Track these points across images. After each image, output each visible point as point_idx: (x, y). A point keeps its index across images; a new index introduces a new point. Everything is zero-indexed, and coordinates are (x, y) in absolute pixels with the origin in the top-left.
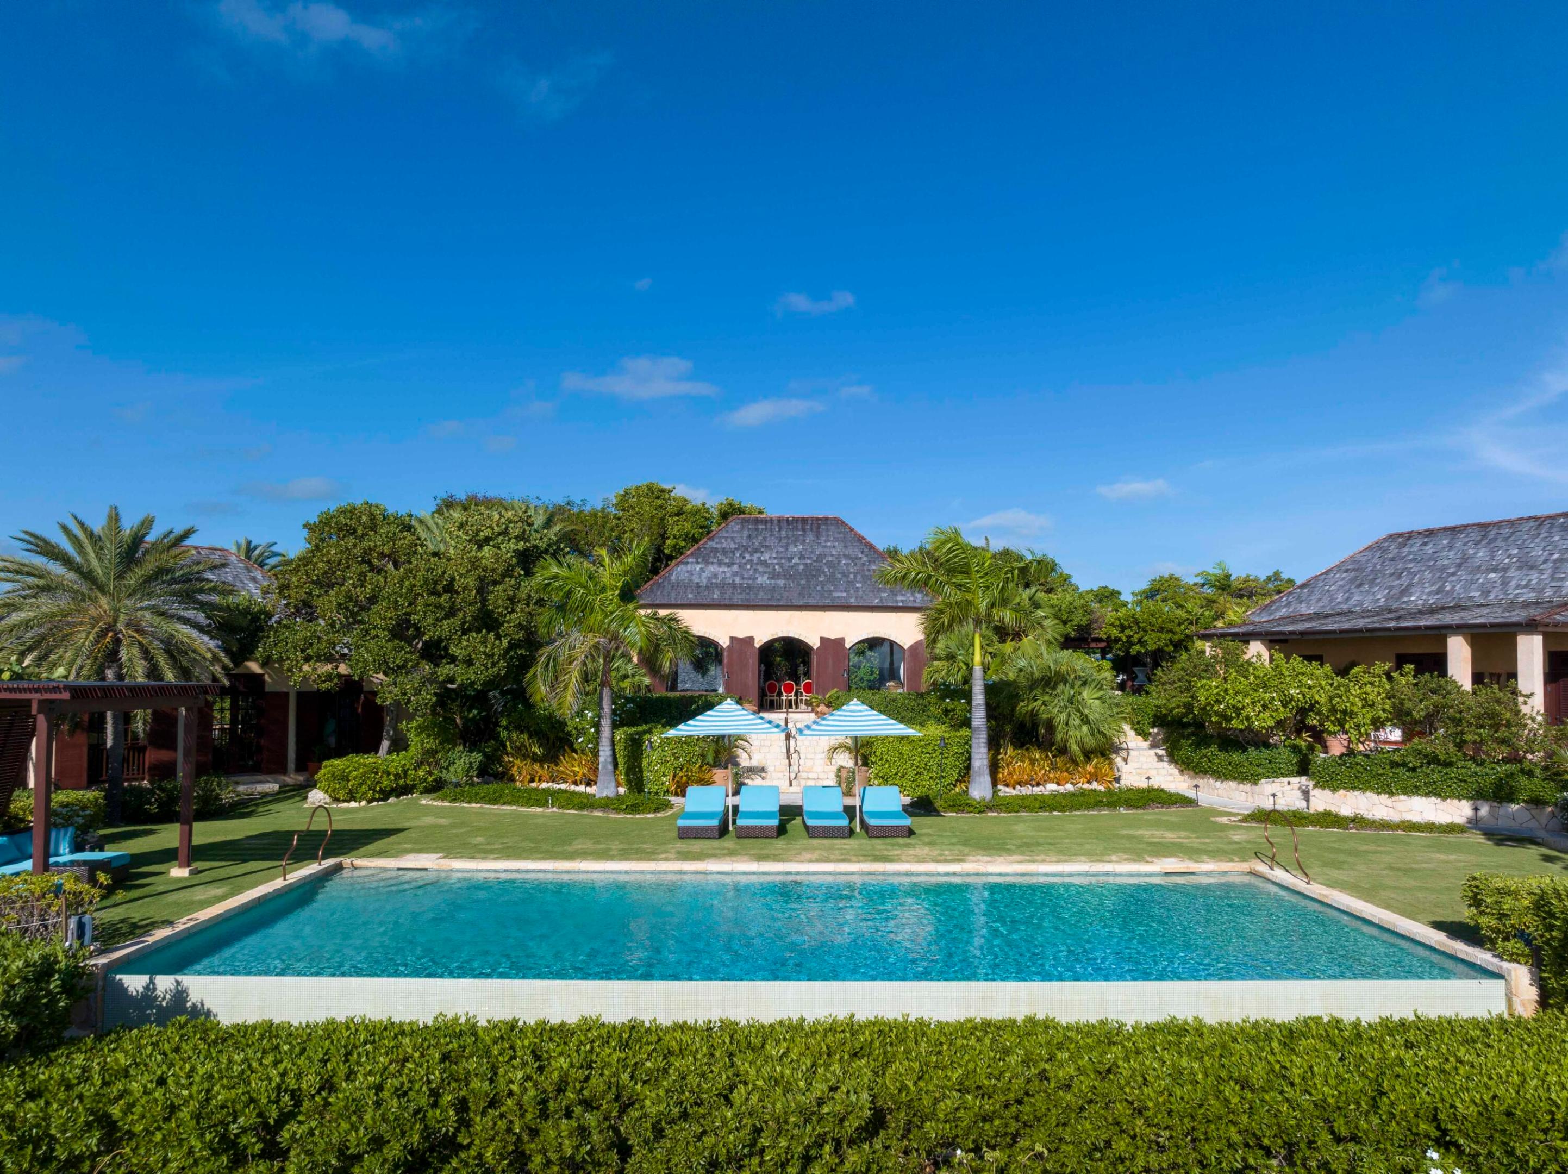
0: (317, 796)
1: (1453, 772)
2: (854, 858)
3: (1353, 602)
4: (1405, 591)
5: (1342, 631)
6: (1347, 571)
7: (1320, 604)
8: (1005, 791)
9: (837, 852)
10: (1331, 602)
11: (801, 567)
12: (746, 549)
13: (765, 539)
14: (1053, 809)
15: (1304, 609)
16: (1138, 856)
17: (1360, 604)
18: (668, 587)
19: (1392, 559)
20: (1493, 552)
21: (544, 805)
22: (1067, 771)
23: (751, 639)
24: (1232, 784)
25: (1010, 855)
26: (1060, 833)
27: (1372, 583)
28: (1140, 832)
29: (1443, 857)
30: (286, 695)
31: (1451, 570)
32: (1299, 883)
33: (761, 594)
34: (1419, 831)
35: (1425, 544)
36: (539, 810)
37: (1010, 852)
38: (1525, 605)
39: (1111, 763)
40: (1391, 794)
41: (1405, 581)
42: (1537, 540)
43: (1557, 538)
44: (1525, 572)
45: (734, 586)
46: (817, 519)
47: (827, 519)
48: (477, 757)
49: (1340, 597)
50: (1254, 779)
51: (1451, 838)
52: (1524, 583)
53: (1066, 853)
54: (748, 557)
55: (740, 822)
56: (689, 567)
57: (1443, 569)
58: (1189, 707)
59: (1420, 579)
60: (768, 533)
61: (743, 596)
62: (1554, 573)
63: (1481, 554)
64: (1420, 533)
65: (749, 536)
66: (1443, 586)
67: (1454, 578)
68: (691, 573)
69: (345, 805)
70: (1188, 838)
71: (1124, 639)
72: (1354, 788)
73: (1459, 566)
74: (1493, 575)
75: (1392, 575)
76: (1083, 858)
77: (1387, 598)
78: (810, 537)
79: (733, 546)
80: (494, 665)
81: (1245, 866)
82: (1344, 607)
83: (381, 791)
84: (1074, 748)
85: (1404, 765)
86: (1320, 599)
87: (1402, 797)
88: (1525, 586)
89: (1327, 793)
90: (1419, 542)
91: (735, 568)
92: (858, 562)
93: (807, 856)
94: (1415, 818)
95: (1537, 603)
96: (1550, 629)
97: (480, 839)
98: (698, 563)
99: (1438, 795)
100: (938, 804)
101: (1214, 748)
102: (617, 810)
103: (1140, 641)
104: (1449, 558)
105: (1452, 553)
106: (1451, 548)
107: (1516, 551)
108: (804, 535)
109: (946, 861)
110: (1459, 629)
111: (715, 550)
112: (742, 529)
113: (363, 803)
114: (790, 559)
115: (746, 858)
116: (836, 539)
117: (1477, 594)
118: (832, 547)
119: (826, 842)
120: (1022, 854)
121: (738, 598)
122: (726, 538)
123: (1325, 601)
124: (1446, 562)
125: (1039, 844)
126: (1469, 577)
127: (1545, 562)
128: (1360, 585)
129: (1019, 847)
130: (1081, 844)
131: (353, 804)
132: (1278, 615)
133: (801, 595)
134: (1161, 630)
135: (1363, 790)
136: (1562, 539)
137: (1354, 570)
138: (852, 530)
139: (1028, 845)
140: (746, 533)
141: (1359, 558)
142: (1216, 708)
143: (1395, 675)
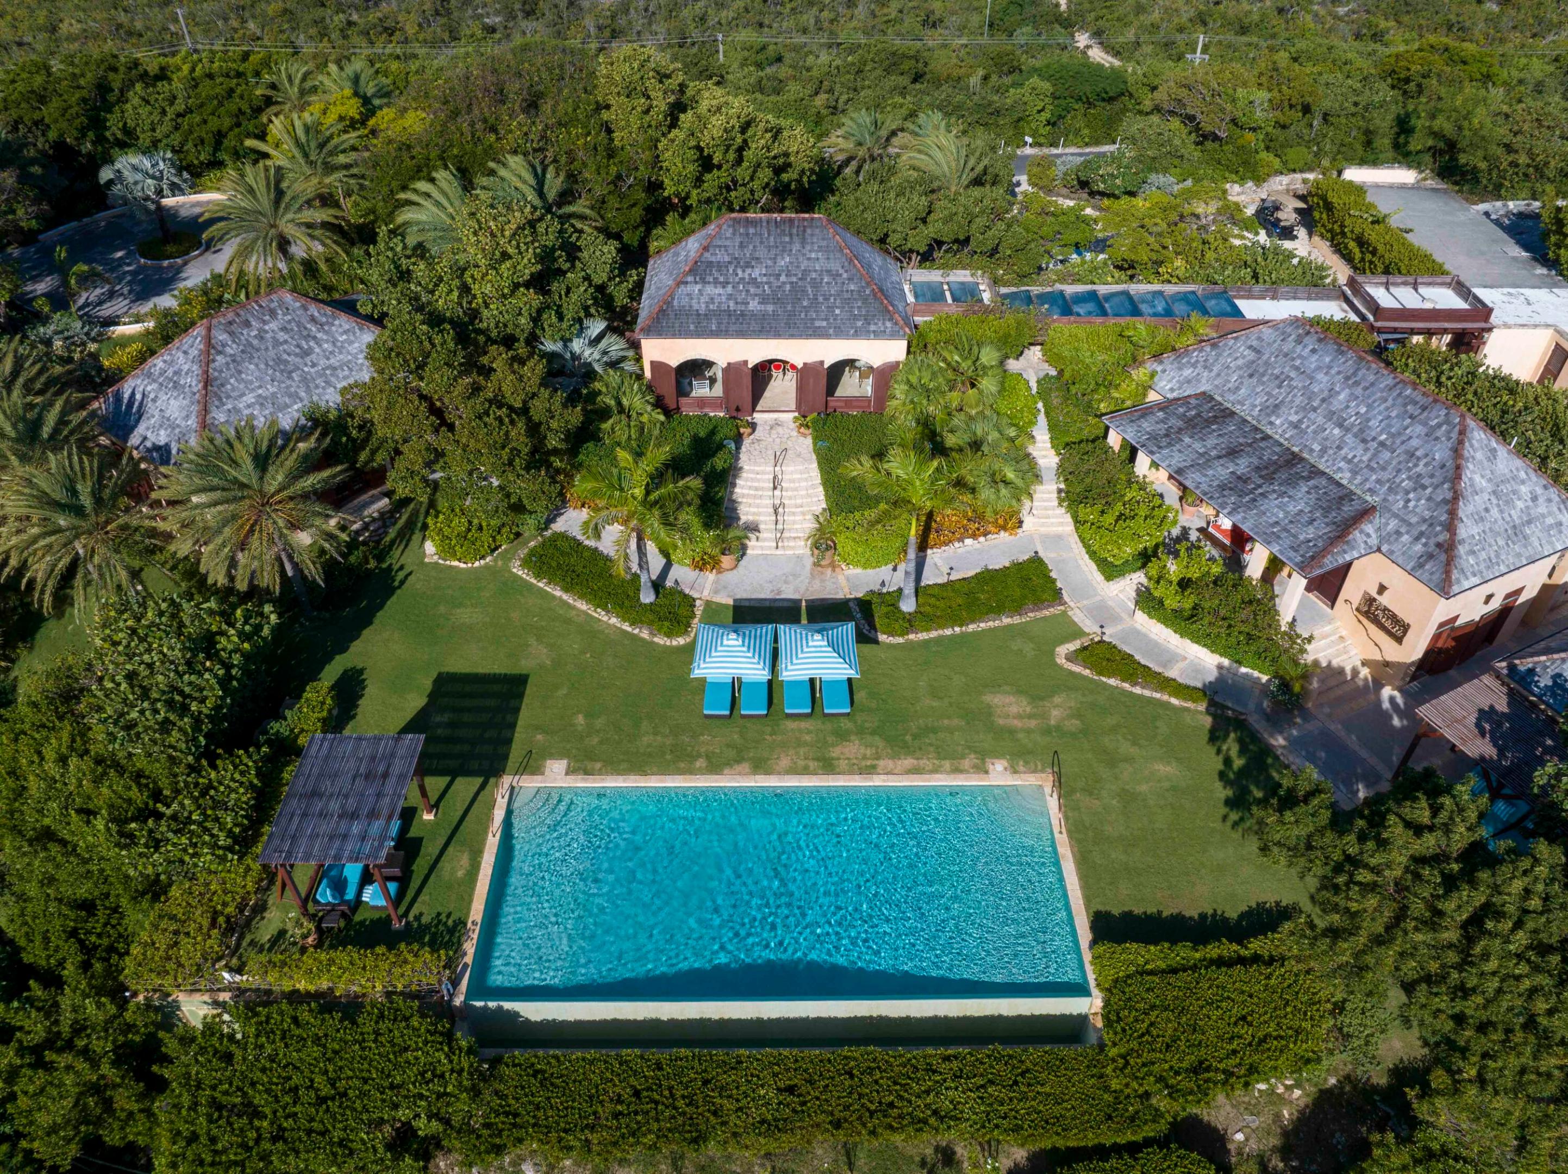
3: (1239, 394)
4: (1277, 408)
6: (1250, 346)
10: (1225, 384)
12: (738, 261)
17: (1243, 401)
18: (672, 316)
19: (1285, 355)
20: (1350, 399)
23: (745, 362)
27: (1260, 378)
41: (1282, 393)
42: (1382, 407)
44: (1357, 443)
49: (1233, 381)
52: (1350, 456)
54: (740, 273)
56: (689, 288)
57: (1311, 397)
59: (1292, 399)
62: (1372, 459)
66: (1302, 420)
68: (691, 296)
73: (1323, 401)
74: (1336, 431)
75: (1277, 377)
77: (1263, 408)
78: (796, 246)
79: (727, 259)
82: (1231, 398)
86: (1218, 375)
88: (1349, 461)
98: (696, 282)
105: (1325, 379)
106: (1328, 371)
108: (791, 243)
111: (711, 265)
112: (734, 234)
114: (778, 276)
116: (820, 248)
117: (1318, 448)
118: (815, 259)
122: (720, 247)
123: (1222, 379)
124: (1316, 389)
126: (1322, 422)
128: (1252, 375)
133: (787, 324)
136: (1396, 417)
137: (1255, 349)
140: (738, 240)
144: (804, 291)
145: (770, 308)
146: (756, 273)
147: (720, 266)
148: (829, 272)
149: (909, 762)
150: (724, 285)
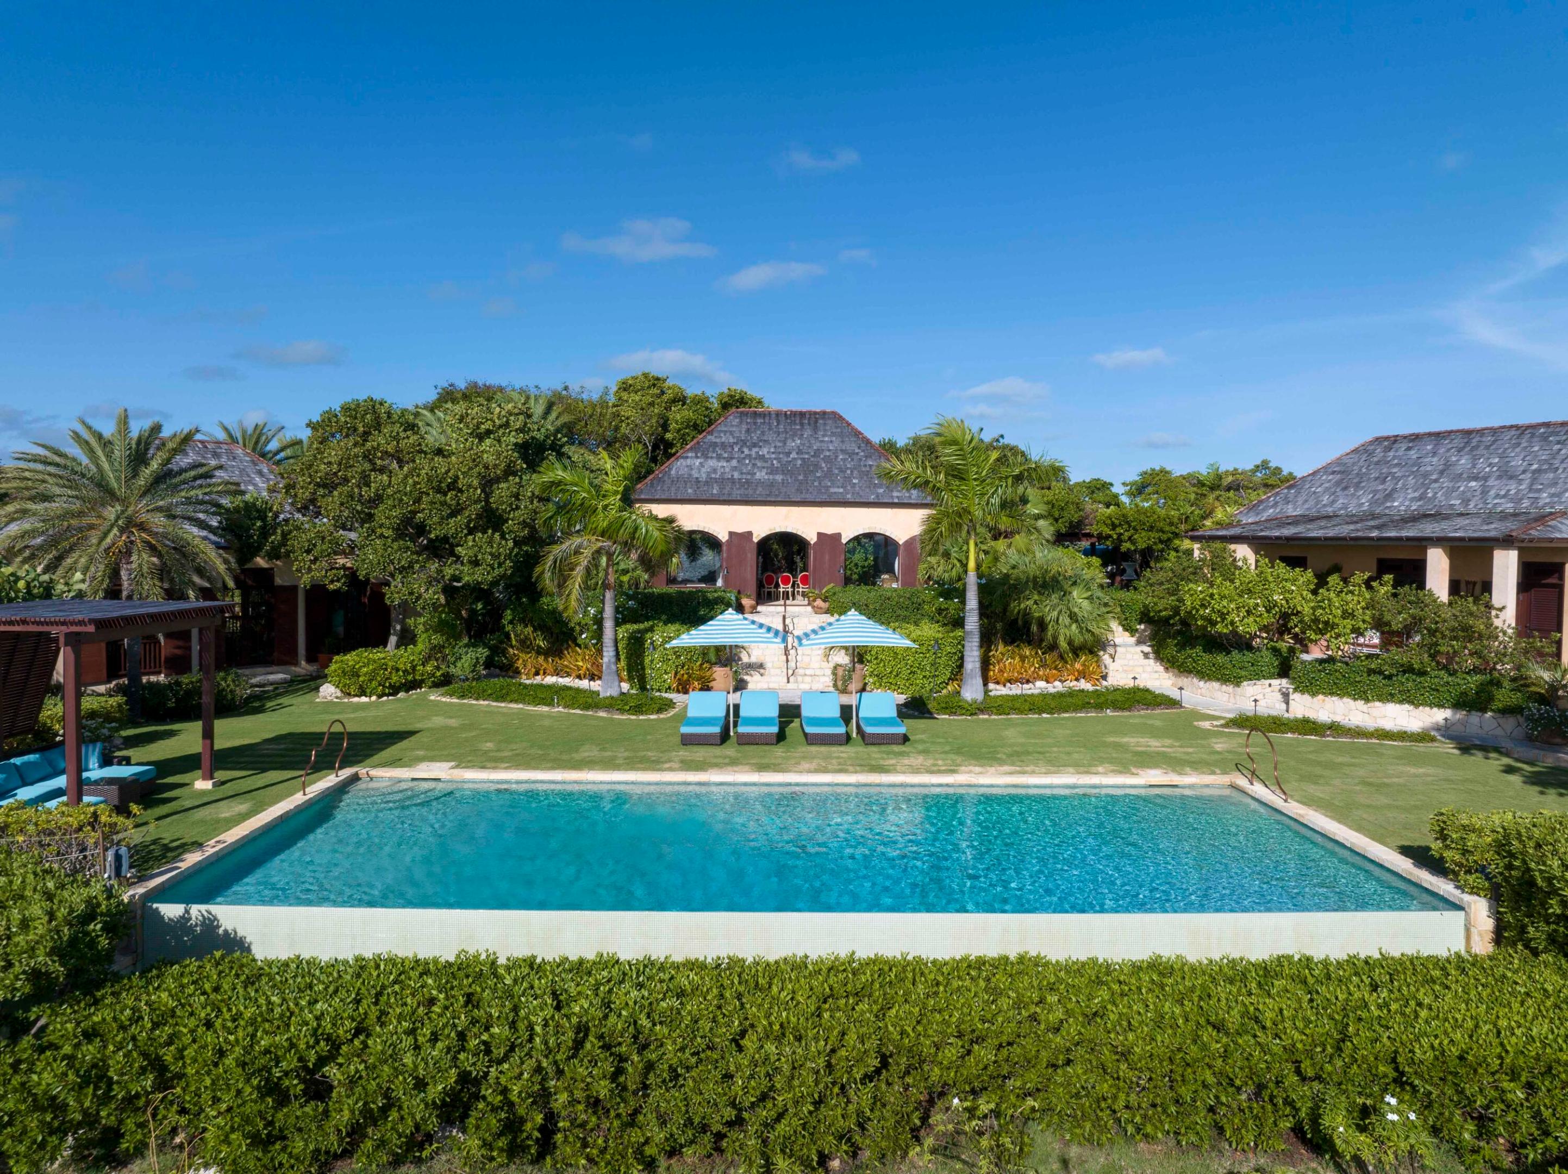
0: (328, 691)
1: (1426, 681)
2: (851, 768)
3: (1338, 504)
4: (1389, 496)
5: (1326, 539)
6: (1333, 473)
7: (1306, 506)
8: (997, 690)
9: (834, 761)
10: (1317, 504)
11: (799, 462)
12: (744, 443)
13: (763, 433)
14: (1041, 711)
15: (1291, 511)
16: (1124, 767)
17: (1345, 507)
18: (668, 482)
19: (1377, 463)
20: (1475, 459)
21: (550, 704)
22: (1056, 668)
23: (750, 534)
24: (1216, 685)
25: (1001, 765)
26: (1049, 741)
27: (1357, 486)
28: (1125, 740)
29: (1413, 770)
30: (294, 588)
31: (1434, 477)
32: (1276, 800)
33: (760, 489)
34: (1392, 740)
35: (1409, 449)
36: (546, 709)
37: (1001, 762)
38: (1504, 516)
39: (1098, 661)
40: (1367, 700)
41: (1389, 485)
42: (1518, 450)
43: (1536, 449)
44: (1505, 481)
45: (732, 480)
46: (815, 413)
47: (824, 413)
48: (483, 652)
49: (1325, 499)
50: (1237, 681)
51: (1421, 747)
52: (1503, 493)
53: (1056, 765)
54: (746, 451)
55: (741, 729)
56: (689, 462)
57: (1426, 475)
58: (1176, 611)
59: (1404, 485)
60: (766, 428)
61: (742, 491)
62: (1532, 484)
63: (1463, 461)
64: (1405, 437)
65: (748, 431)
66: (1425, 493)
67: (1436, 485)
68: (690, 467)
69: (356, 699)
70: (1172, 746)
71: (1115, 537)
72: (1332, 694)
73: (1442, 473)
74: (1473, 484)
75: (1376, 479)
76: (1071, 770)
77: (1372, 502)
78: (808, 432)
79: (732, 440)
80: (500, 565)
81: (1225, 779)
82: (1330, 510)
83: (391, 686)
84: (1063, 644)
85: (1380, 673)
86: (1306, 501)
87: (1378, 704)
88: (1504, 496)
89: (1307, 697)
90: (1404, 446)
91: (734, 463)
92: (855, 457)
93: (805, 765)
94: (1388, 725)
95: (1515, 515)
96: (1523, 545)
97: (489, 745)
98: (697, 457)
99: (1411, 702)
100: (931, 705)
101: (1199, 649)
102: (621, 711)
103: (1130, 538)
104: (1432, 463)
105: (1435, 459)
106: (1435, 454)
107: (1496, 460)
108: (801, 430)
109: (939, 772)
110: (1438, 541)
111: (714, 445)
112: (741, 422)
113: (374, 698)
114: (788, 454)
115: (747, 768)
116: (833, 434)
117: (1458, 502)
118: (829, 442)
119: (824, 749)
120: (1013, 764)
121: (737, 493)
122: (725, 432)
123: (1311, 503)
124: (1429, 468)
125: (1028, 753)
126: (1451, 485)
127: (1524, 472)
128: (1345, 488)
129: (1010, 756)
130: (1069, 753)
131: (364, 699)
132: (1264, 516)
133: (799, 491)
134: (1151, 528)
135: (1341, 696)
136: (1541, 449)
137: (1339, 472)
138: (849, 424)
139: (1018, 754)
140: (744, 427)
141: (1345, 460)
142: (1201, 612)
143: (1374, 584)
144: (817, 466)
145: (779, 478)
146: (764, 451)
150: (728, 460)
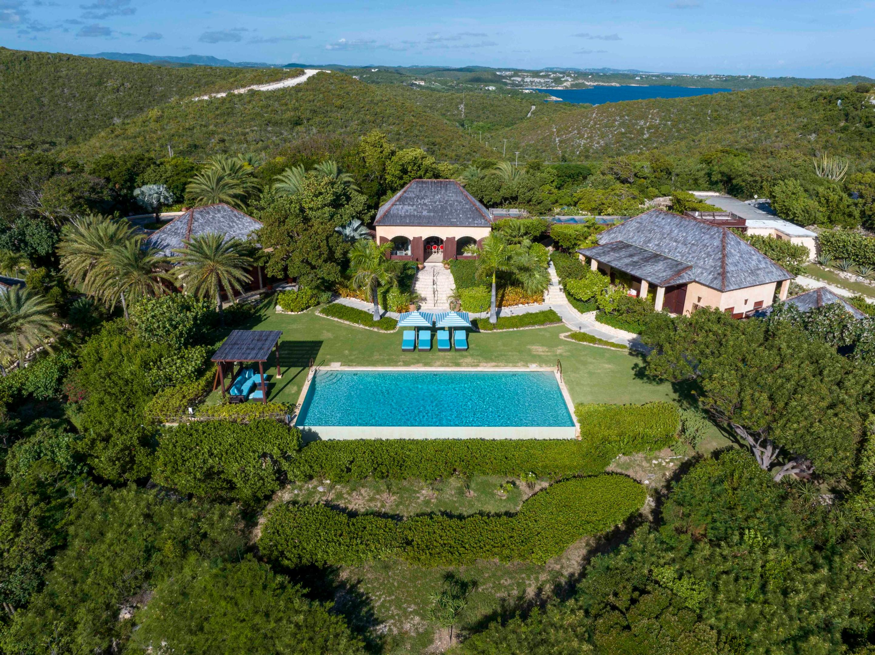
0: (279, 308)
2: (451, 364)
6: (637, 222)
10: (628, 236)
11: (440, 206)
12: (418, 197)
13: (426, 192)
16: (527, 362)
18: (390, 217)
23: (421, 237)
24: (576, 311)
29: (607, 366)
33: (425, 220)
36: (357, 325)
39: (542, 295)
40: (615, 328)
50: (582, 312)
54: (419, 201)
56: (397, 207)
60: (427, 189)
65: (420, 191)
67: (664, 240)
68: (398, 210)
69: (289, 313)
70: (545, 351)
75: (649, 230)
76: (511, 364)
81: (552, 369)
83: (301, 309)
86: (625, 234)
87: (618, 330)
89: (599, 323)
90: (662, 217)
92: (461, 204)
98: (400, 204)
99: (627, 331)
100: (479, 325)
104: (667, 229)
108: (441, 190)
113: (296, 313)
114: (435, 202)
115: (421, 364)
116: (453, 192)
118: (451, 196)
119: (443, 355)
121: (416, 222)
122: (411, 192)
131: (293, 313)
132: (611, 237)
133: (439, 221)
140: (418, 189)
144: (446, 208)
145: (432, 214)
146: (426, 201)
147: (410, 198)
148: (457, 201)
149: (494, 364)
150: (412, 205)
